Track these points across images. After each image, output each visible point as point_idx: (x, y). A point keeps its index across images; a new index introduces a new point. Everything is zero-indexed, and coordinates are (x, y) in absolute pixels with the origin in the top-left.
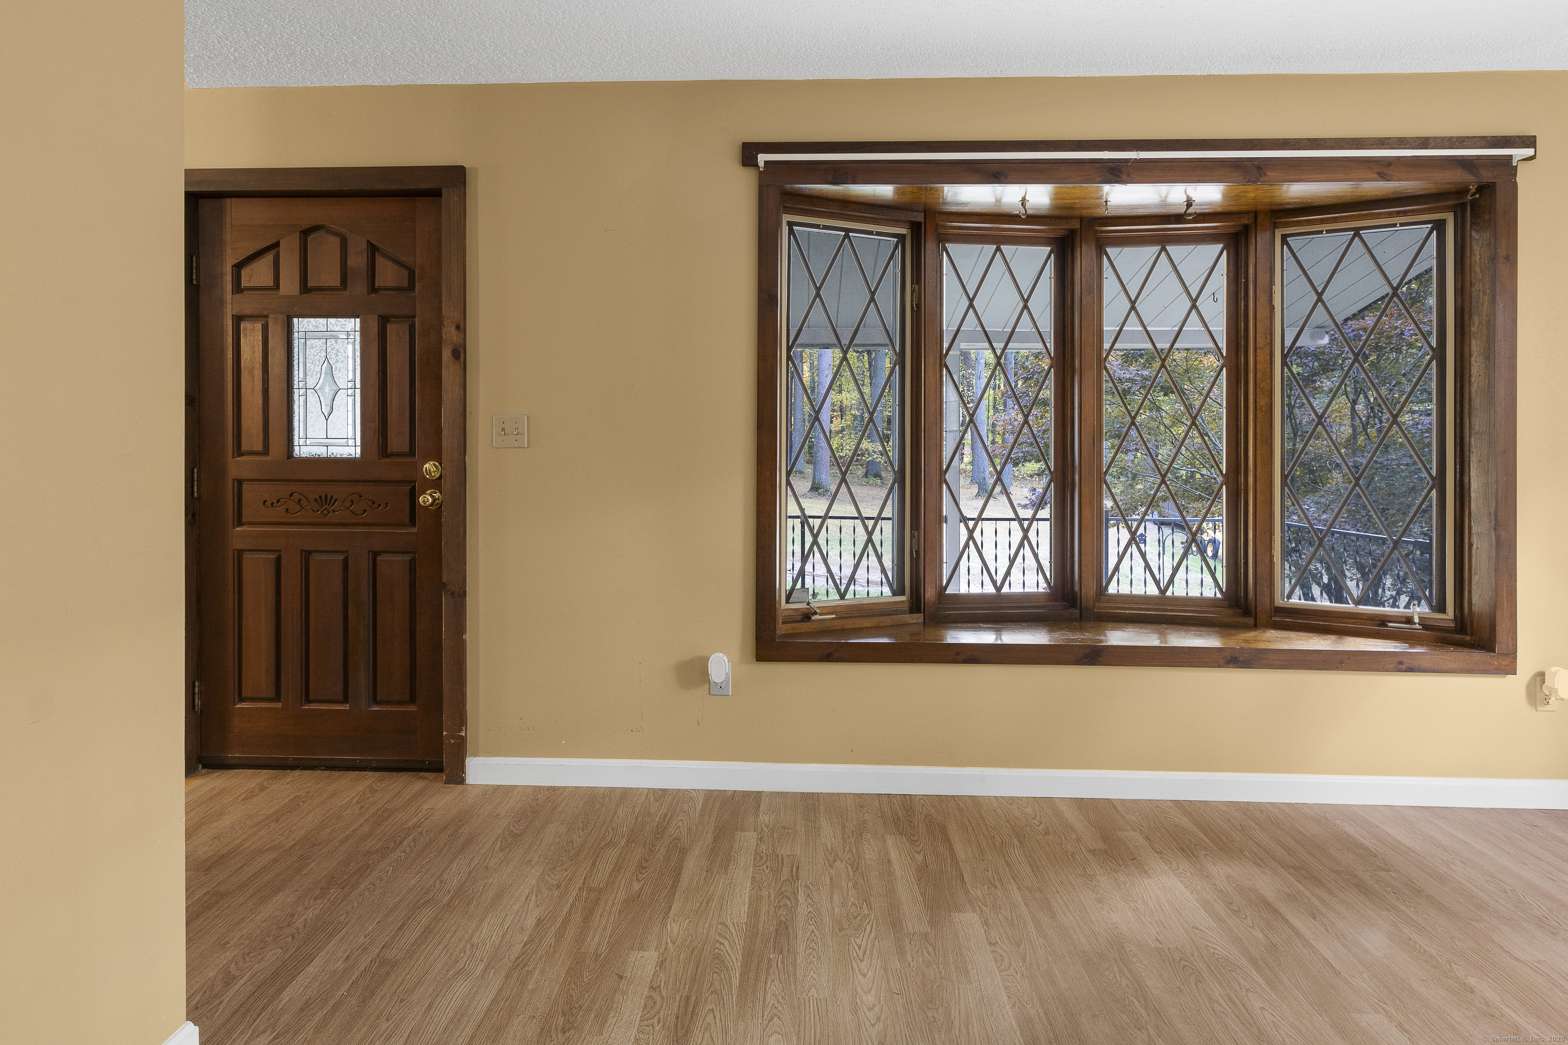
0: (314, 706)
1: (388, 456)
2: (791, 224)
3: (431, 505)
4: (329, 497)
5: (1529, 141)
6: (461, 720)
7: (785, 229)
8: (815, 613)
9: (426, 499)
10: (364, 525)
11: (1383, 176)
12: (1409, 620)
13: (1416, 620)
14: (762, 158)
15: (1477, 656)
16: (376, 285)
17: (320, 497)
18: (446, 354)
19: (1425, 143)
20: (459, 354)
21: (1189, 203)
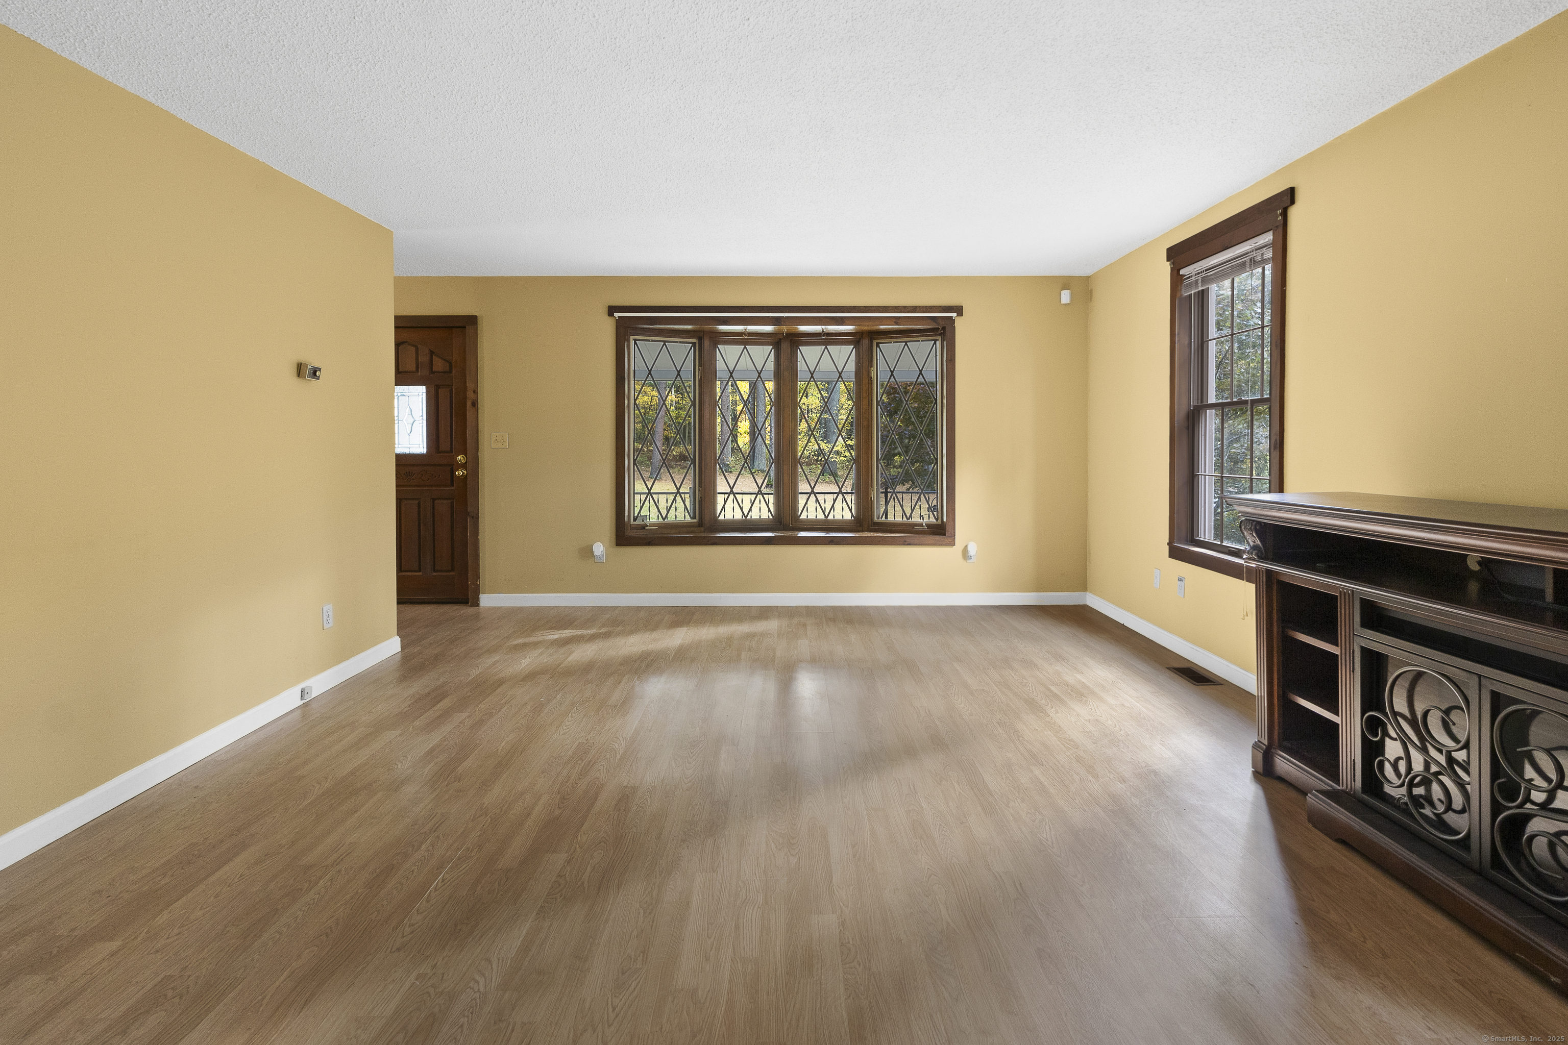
0: (404, 574)
1: (440, 452)
2: (635, 340)
3: (461, 476)
4: (411, 472)
5: (959, 310)
6: (477, 576)
7: (632, 342)
8: (647, 526)
9: (459, 473)
10: (427, 486)
11: (897, 324)
12: (921, 525)
13: (924, 525)
14: (616, 315)
15: (938, 538)
16: (433, 370)
17: (406, 473)
18: (469, 404)
19: (915, 309)
20: (475, 404)
21: (823, 331)
